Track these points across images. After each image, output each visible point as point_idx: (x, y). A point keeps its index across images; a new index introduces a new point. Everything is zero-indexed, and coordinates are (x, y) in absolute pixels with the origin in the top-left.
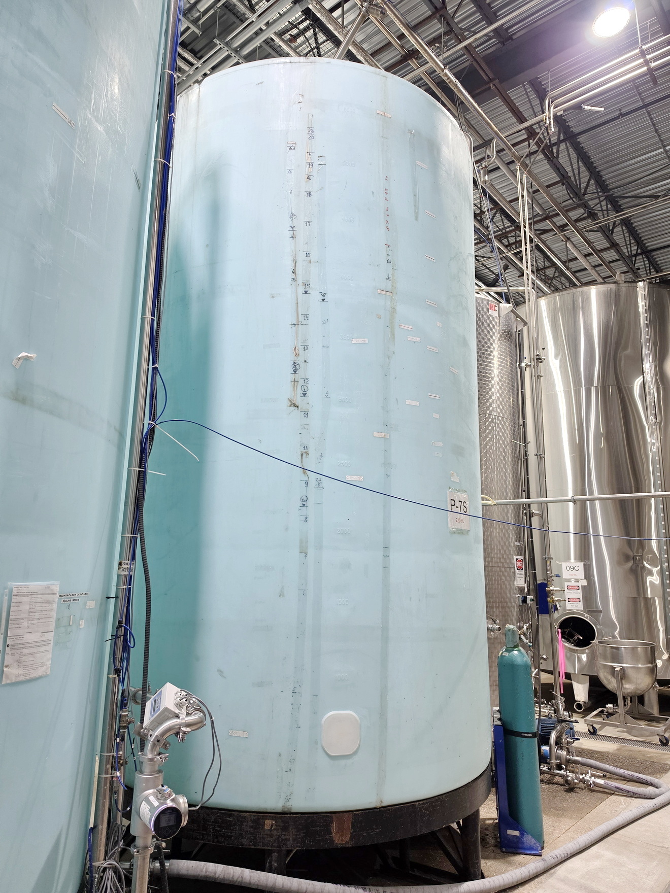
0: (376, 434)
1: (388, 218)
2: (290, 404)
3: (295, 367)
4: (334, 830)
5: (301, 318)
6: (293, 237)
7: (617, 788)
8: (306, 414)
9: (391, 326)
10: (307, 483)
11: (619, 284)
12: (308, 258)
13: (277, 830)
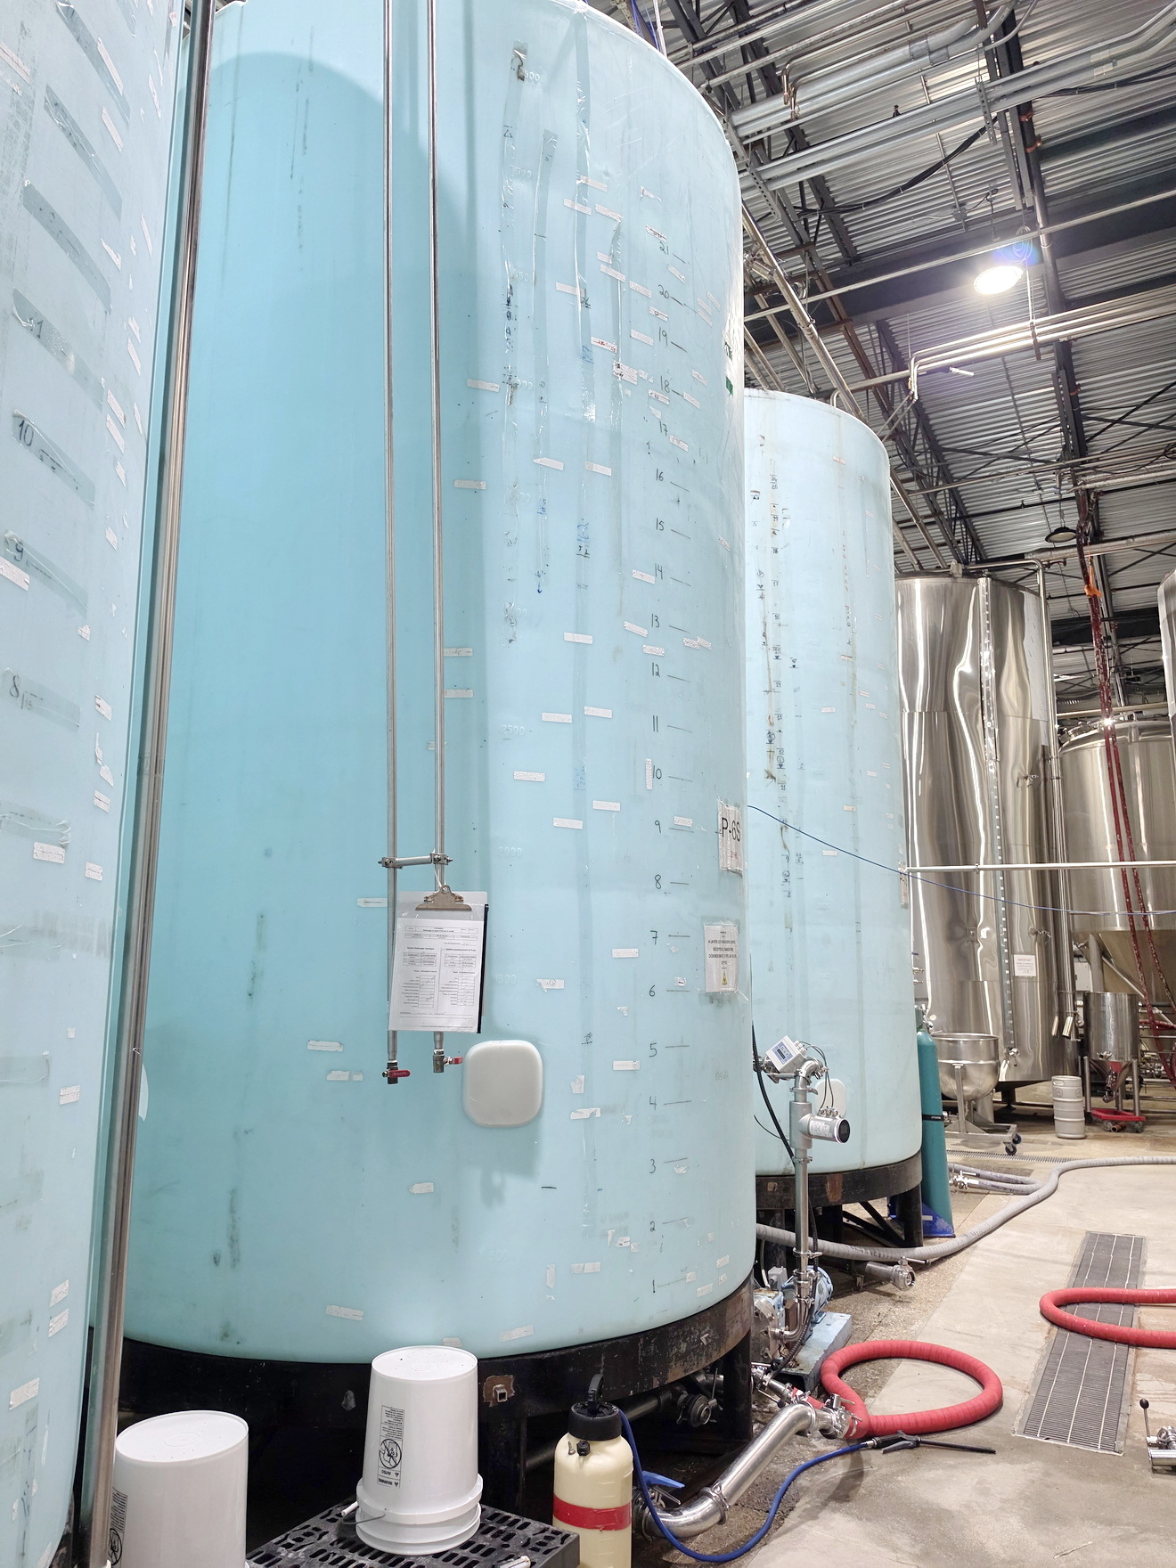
0: (845, 808)
1: (847, 577)
2: (767, 775)
3: (770, 736)
4: (828, 1190)
5: (774, 685)
6: (762, 597)
7: (993, 1186)
8: (783, 787)
9: (853, 694)
10: (788, 858)
11: (956, 578)
12: (778, 621)
13: (779, 1191)
